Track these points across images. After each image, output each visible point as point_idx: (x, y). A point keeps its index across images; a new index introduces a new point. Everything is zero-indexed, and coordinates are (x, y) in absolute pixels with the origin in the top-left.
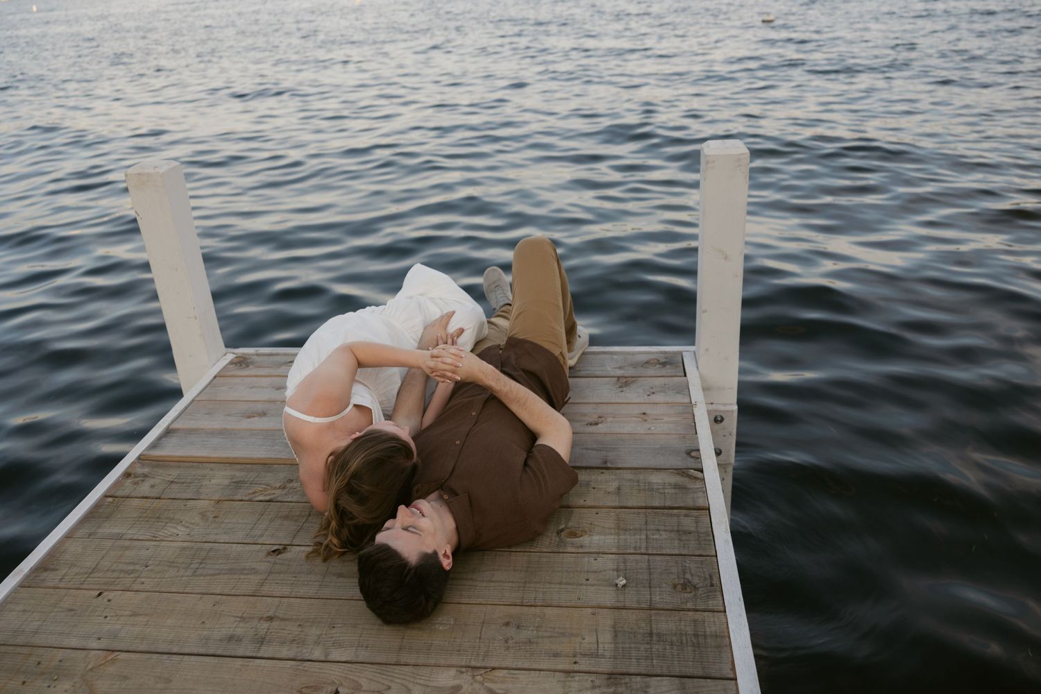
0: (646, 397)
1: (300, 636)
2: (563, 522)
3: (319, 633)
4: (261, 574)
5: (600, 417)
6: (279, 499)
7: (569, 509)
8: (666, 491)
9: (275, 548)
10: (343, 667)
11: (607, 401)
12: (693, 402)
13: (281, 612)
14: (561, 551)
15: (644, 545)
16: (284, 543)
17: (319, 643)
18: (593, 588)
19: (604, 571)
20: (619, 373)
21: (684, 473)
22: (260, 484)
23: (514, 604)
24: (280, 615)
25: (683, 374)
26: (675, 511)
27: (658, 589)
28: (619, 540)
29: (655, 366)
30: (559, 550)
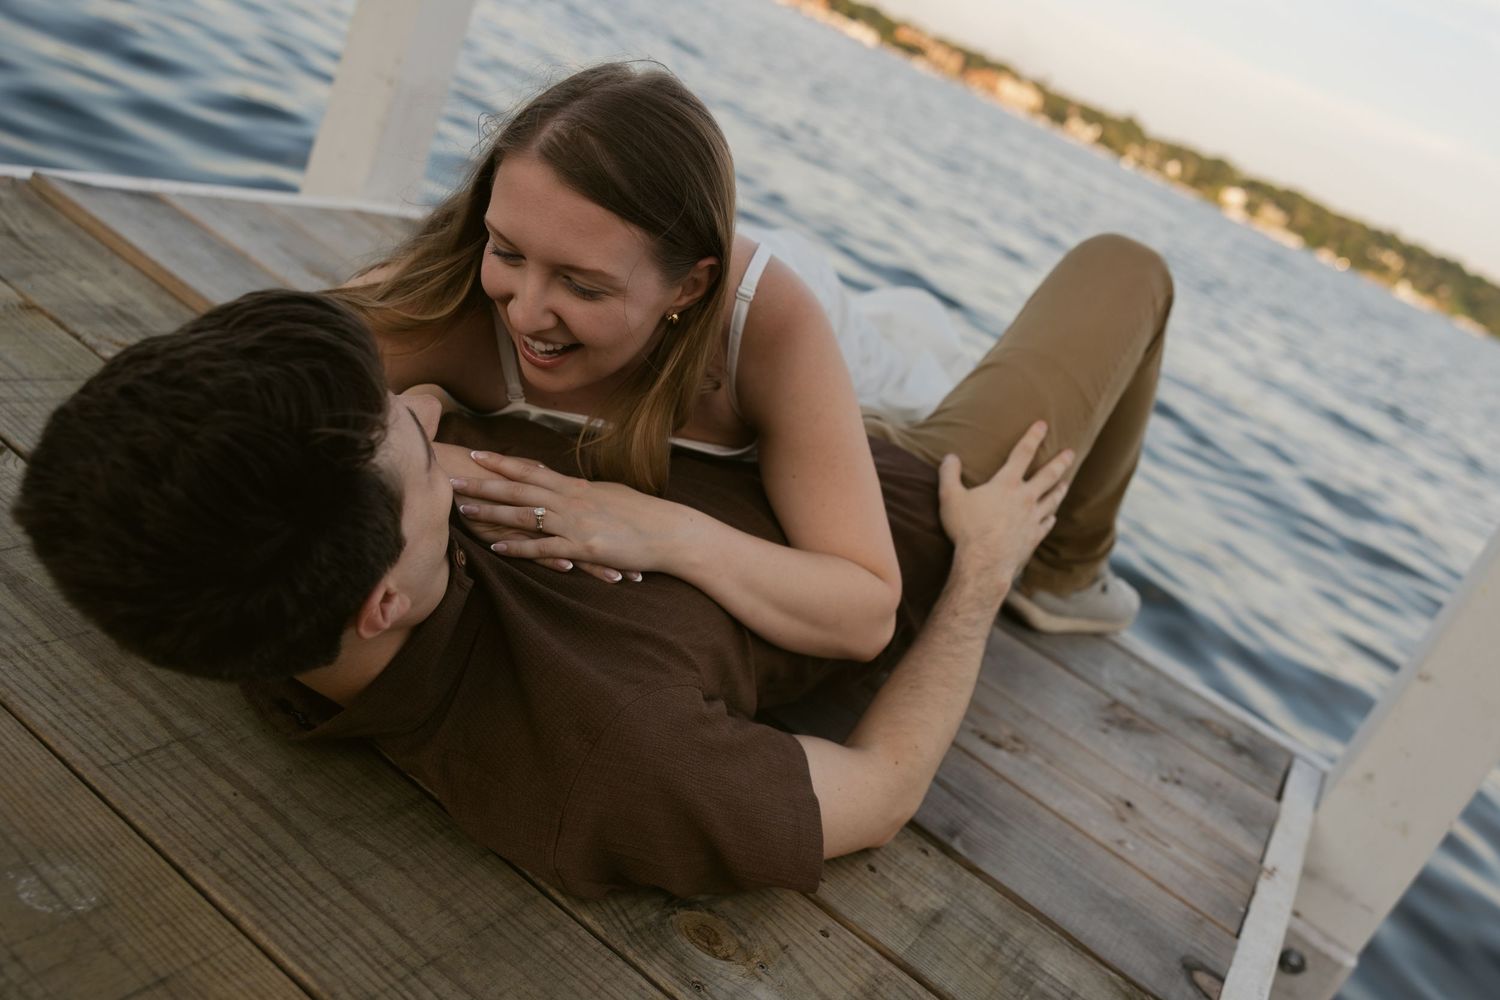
12: (1267, 866)
14: (630, 954)
25: (1273, 794)
30: (626, 948)
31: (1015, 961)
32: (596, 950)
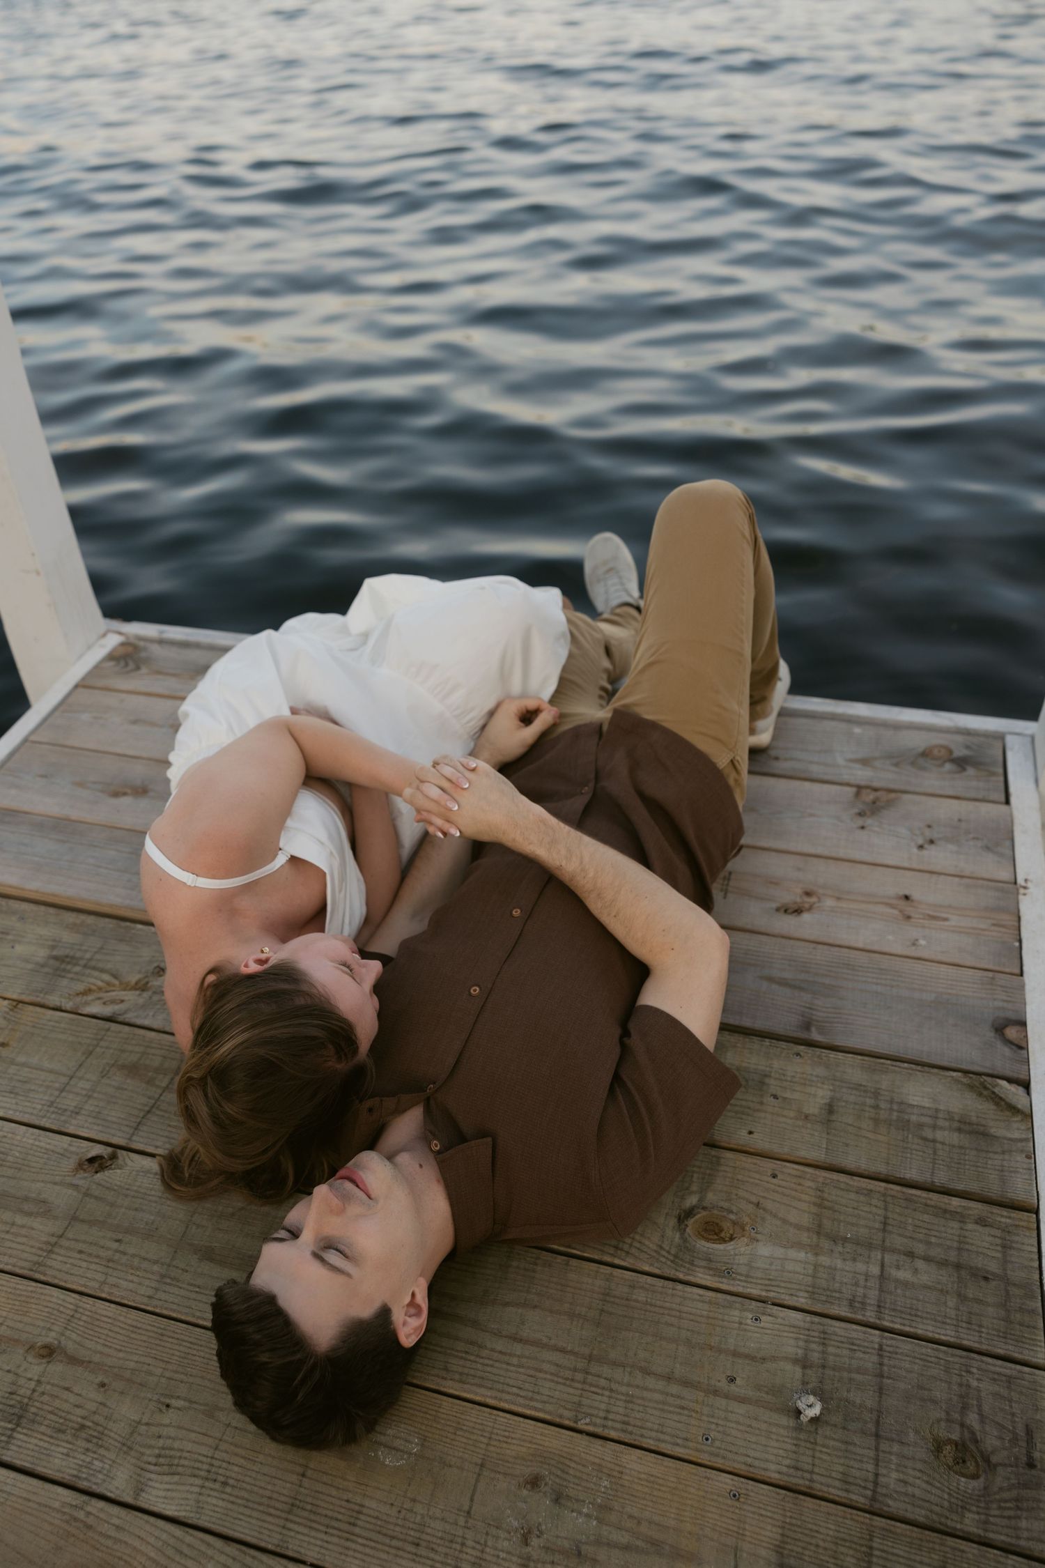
0: (915, 850)
1: (97, 1418)
2: (694, 1188)
3: (136, 1418)
4: (56, 1218)
5: (808, 894)
6: (130, 1017)
7: (714, 1152)
8: (939, 1135)
9: (97, 1150)
10: (164, 1536)
11: (826, 853)
12: (1020, 881)
13: (74, 1336)
14: (681, 1276)
15: (873, 1295)
16: (115, 1141)
17: (131, 1448)
18: (741, 1409)
19: (774, 1359)
20: (862, 775)
21: (986, 1088)
22: (102, 971)
23: (558, 1420)
24: (70, 1347)
25: (1003, 799)
26: (956, 1202)
27: (896, 1448)
28: (816, 1266)
29: (941, 765)
30: (678, 1274)
31: (891, 1109)
32: (663, 1287)
